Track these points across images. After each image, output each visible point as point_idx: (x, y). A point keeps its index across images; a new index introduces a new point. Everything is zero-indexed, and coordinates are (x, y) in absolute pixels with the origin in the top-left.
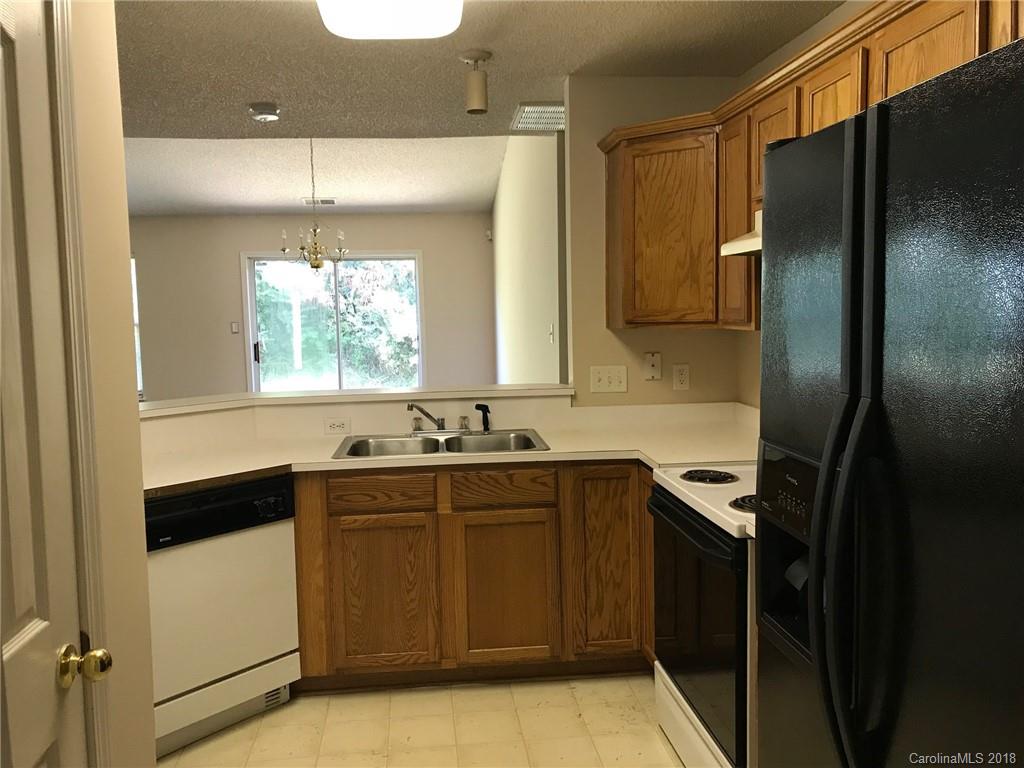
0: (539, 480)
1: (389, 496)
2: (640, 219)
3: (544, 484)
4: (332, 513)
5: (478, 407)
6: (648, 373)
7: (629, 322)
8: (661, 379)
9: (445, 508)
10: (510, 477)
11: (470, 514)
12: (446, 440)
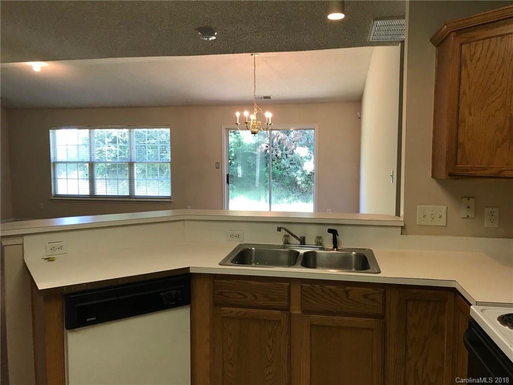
0: (369, 297)
1: (255, 296)
2: (464, 93)
3: (373, 300)
4: (217, 305)
5: (330, 231)
6: (465, 213)
7: (452, 175)
8: (474, 218)
9: (296, 310)
10: (347, 292)
11: (315, 317)
12: (305, 254)
